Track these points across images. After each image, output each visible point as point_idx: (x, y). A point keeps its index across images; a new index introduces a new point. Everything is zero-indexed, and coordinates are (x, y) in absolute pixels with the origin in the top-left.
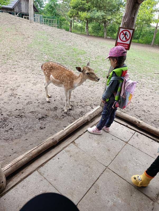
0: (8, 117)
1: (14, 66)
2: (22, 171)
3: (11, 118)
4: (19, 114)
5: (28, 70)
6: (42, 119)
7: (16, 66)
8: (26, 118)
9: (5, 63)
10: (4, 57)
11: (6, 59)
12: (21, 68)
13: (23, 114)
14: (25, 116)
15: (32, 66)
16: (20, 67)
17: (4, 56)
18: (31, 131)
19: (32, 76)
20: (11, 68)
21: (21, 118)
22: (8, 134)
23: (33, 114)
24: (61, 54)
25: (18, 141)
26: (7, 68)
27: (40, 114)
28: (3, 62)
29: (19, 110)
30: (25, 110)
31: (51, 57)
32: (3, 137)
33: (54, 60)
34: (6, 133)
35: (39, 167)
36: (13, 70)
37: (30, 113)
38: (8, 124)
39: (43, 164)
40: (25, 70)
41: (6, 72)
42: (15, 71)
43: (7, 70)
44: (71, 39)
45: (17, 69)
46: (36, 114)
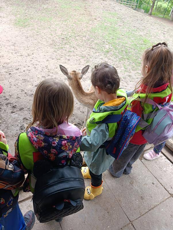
1: (70, 52)
5: (82, 60)
7: (72, 54)
9: (62, 48)
10: (62, 41)
11: (64, 44)
12: (76, 57)
15: (88, 56)
16: (76, 55)
20: (66, 55)
24: (127, 45)
26: (62, 54)
27: (78, 119)
31: (113, 48)
33: (115, 51)
36: (68, 58)
40: (79, 60)
41: (60, 59)
42: (69, 60)
43: (61, 57)
44: (145, 26)
45: (71, 58)
46: (73, 118)
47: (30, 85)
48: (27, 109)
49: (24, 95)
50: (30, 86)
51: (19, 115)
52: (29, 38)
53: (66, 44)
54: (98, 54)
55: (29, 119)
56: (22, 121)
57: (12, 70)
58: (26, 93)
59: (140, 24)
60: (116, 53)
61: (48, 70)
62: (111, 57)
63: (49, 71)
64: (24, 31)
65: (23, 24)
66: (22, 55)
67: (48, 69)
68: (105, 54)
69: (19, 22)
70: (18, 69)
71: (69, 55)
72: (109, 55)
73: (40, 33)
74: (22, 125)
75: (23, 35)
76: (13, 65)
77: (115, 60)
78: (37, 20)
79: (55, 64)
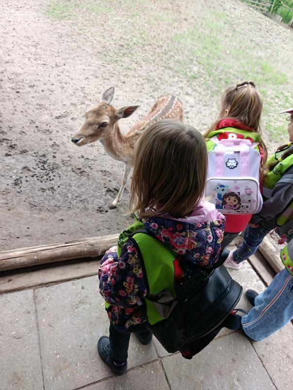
0: (61, 164)
1: (128, 70)
2: (10, 278)
3: (64, 168)
4: (80, 167)
5: (146, 86)
6: (113, 192)
7: (131, 73)
8: (89, 179)
9: (116, 61)
10: (120, 50)
11: (122, 55)
12: (137, 79)
13: (87, 170)
14: (88, 175)
15: (159, 81)
16: (137, 75)
17: (121, 48)
18: (80, 207)
19: (147, 101)
20: (121, 74)
21: (80, 174)
22: (42, 195)
23: (104, 177)
24: (231, 70)
25: (48, 216)
26: (114, 72)
27: (115, 182)
28: (115, 58)
29: (87, 159)
30: (97, 163)
31: (204, 72)
32: (31, 199)
33: (208, 78)
34: (40, 193)
35: (42, 285)
36: (122, 78)
37: (101, 173)
38: (54, 177)
39: (52, 282)
40: (142, 84)
41: (108, 79)
42: (124, 82)
43: (112, 76)
44: (271, 41)
45: (128, 79)
46: (109, 179)
47: (48, 114)
48: (33, 152)
49: (33, 130)
50: (47, 117)
51: (17, 160)
52: (63, 38)
53: (126, 55)
54: (176, 79)
55: (33, 170)
56: (21, 171)
57: (23, 86)
58: (37, 127)
59: (263, 37)
60: (208, 82)
61: (84, 95)
62: (199, 87)
63: (85, 97)
64: (59, 26)
65: (60, 14)
66: (45, 64)
67: (85, 93)
68: (188, 81)
69: (55, 9)
70: (34, 86)
71: (126, 75)
72: (195, 84)
73: (85, 31)
74: (18, 178)
75: (55, 31)
76: (27, 78)
77: (205, 93)
78: (85, 10)
79: (99, 87)
